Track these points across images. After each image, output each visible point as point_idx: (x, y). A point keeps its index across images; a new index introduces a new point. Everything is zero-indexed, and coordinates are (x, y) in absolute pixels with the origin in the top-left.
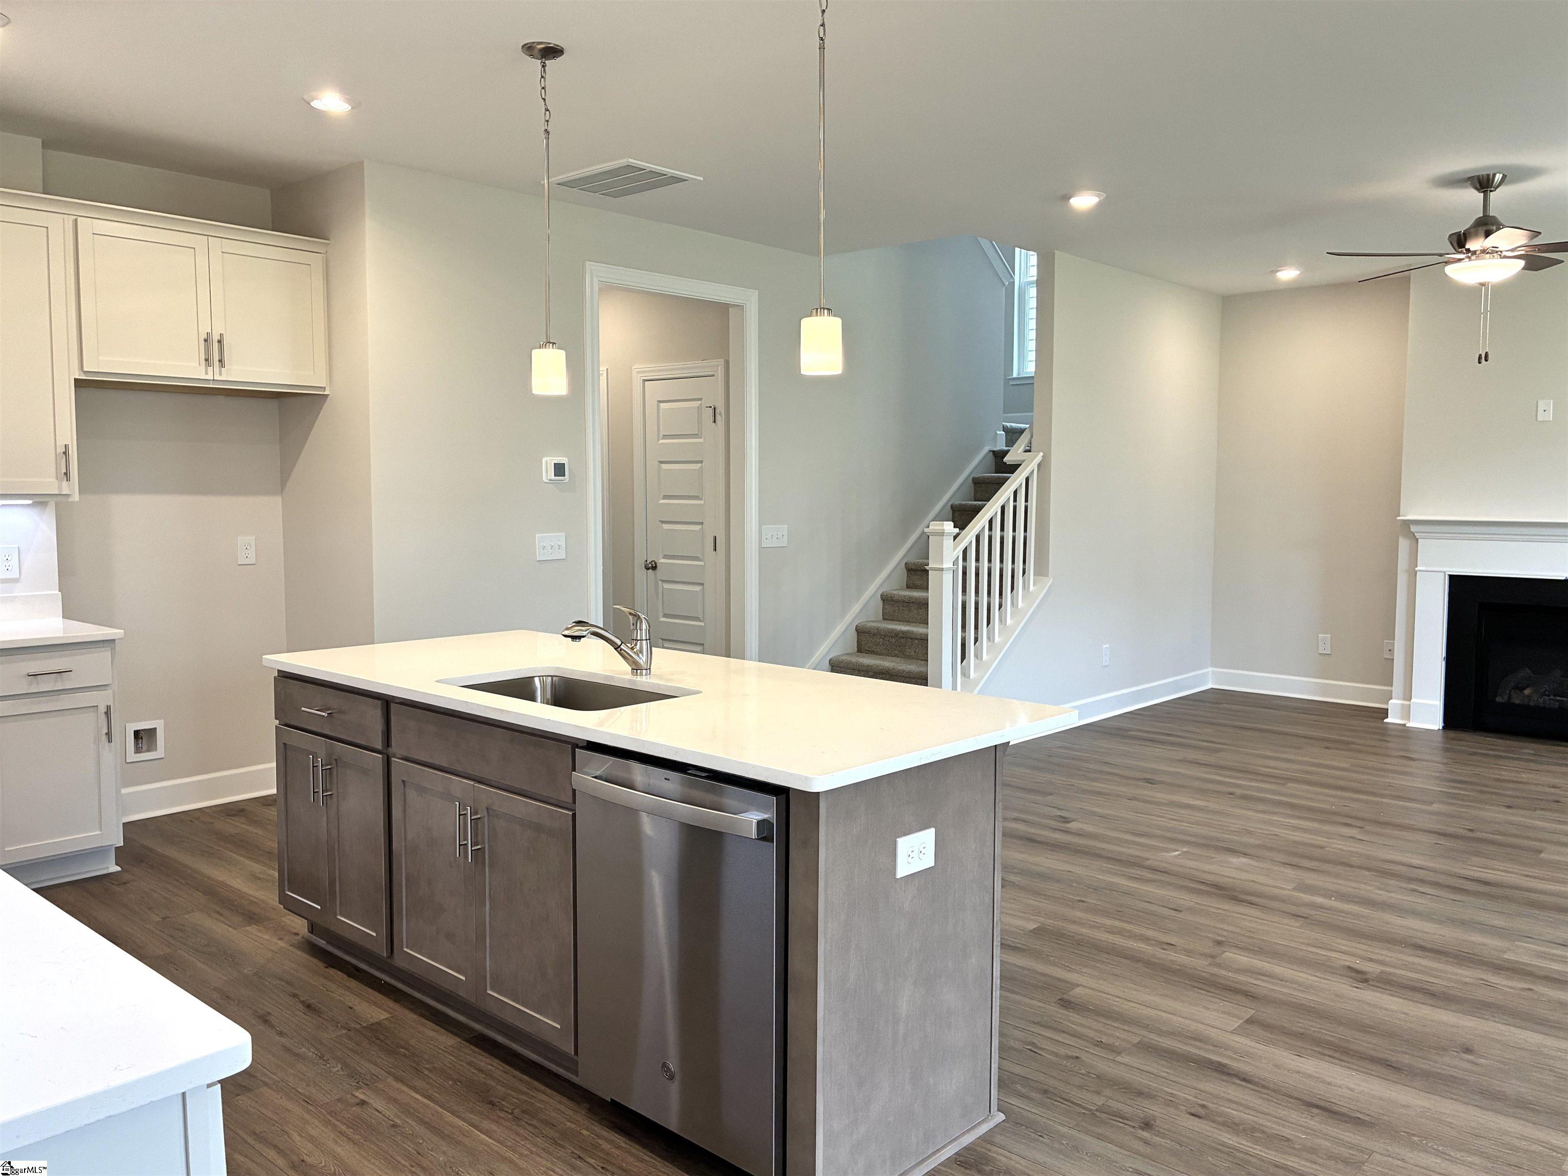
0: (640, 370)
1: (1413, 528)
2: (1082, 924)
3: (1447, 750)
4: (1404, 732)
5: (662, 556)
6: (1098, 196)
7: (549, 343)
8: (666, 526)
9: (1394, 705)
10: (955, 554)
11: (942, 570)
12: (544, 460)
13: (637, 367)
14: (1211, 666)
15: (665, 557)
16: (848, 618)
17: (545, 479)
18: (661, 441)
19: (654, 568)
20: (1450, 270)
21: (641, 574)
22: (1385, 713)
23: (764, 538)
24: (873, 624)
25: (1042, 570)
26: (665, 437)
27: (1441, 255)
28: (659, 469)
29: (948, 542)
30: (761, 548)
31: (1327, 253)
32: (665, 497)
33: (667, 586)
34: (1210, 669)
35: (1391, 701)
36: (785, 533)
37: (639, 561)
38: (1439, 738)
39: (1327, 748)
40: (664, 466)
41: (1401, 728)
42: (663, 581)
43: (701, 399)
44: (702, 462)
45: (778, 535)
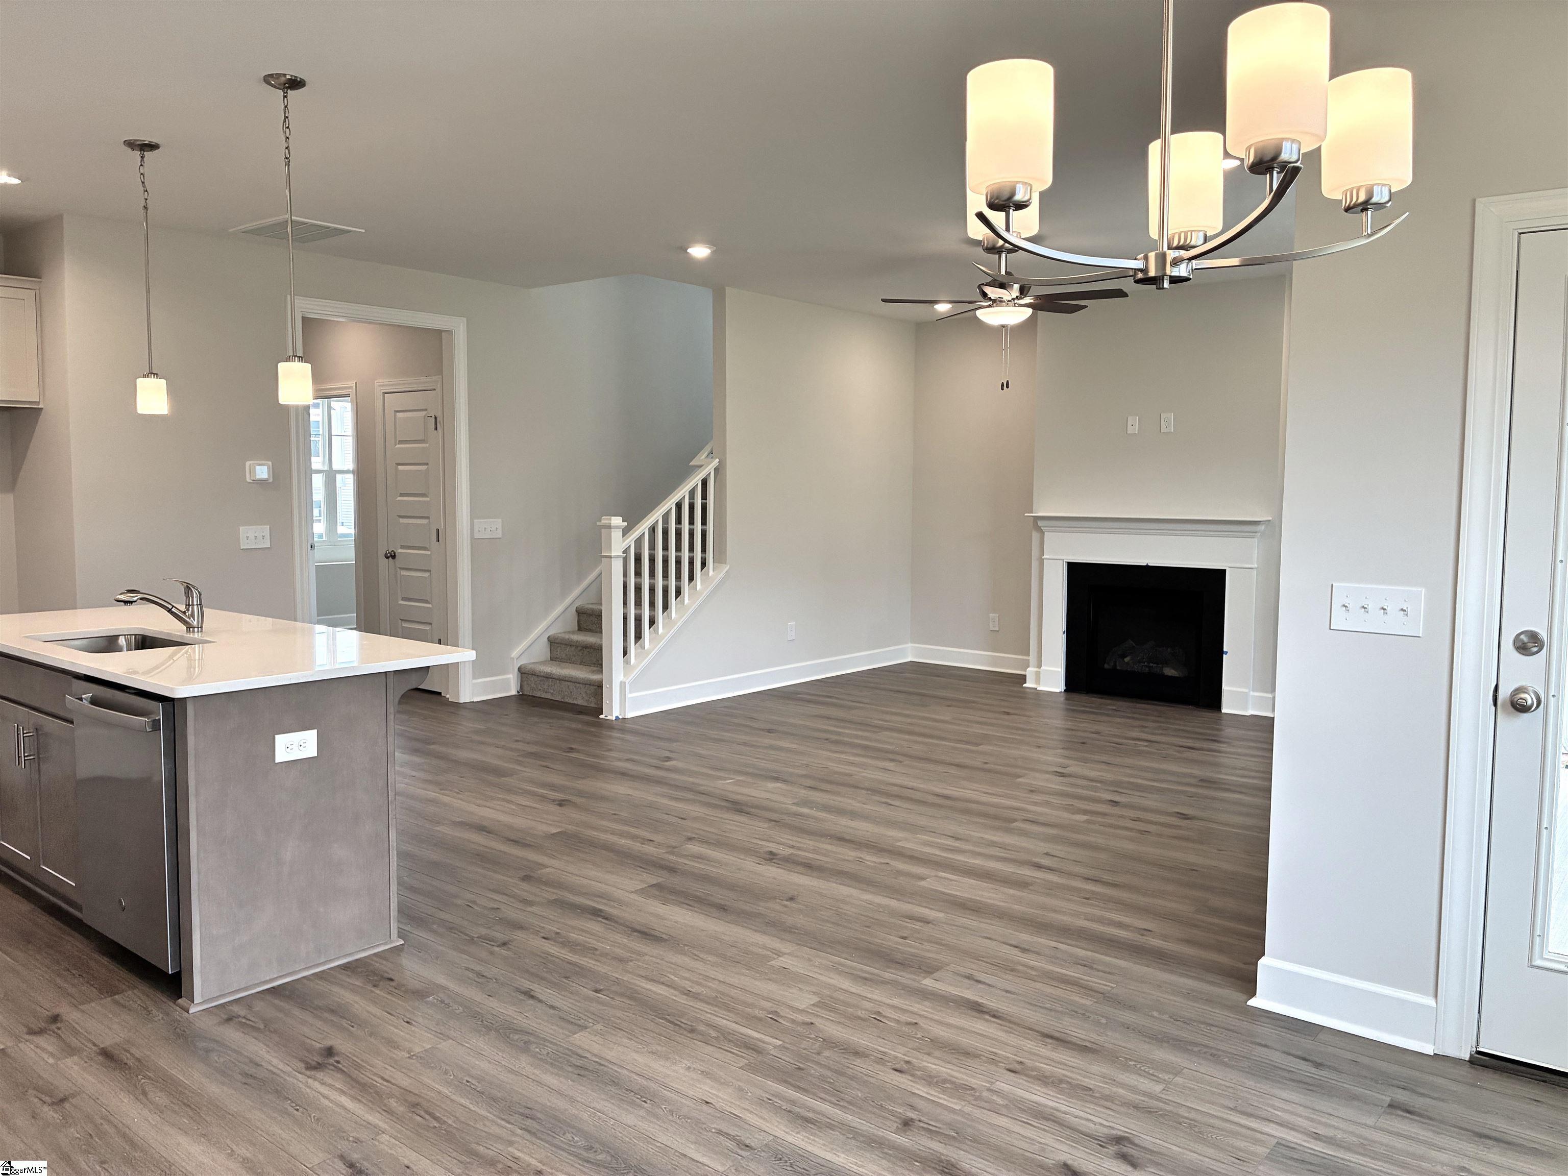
0: (381, 383)
1: (1040, 523)
2: (605, 831)
3: (1067, 710)
4: (1037, 693)
5: (399, 546)
6: (709, 248)
7: (151, 373)
8: (402, 521)
9: (1030, 672)
10: (624, 546)
11: (610, 557)
12: (248, 463)
13: (378, 382)
14: (911, 643)
15: (402, 547)
16: (568, 600)
17: (248, 480)
18: (398, 446)
19: (394, 557)
20: (980, 314)
21: (383, 562)
22: (1023, 679)
23: (476, 530)
24: (591, 606)
25: (720, 558)
26: (401, 442)
27: (970, 302)
28: (396, 468)
29: (616, 535)
30: (473, 540)
31: (884, 300)
32: (402, 495)
33: (404, 573)
34: (910, 645)
35: (1028, 669)
36: (499, 526)
37: (382, 552)
38: (1062, 699)
39: (949, 706)
40: (400, 467)
41: (1033, 691)
42: (400, 568)
43: (426, 410)
44: (427, 464)
45: (491, 528)
